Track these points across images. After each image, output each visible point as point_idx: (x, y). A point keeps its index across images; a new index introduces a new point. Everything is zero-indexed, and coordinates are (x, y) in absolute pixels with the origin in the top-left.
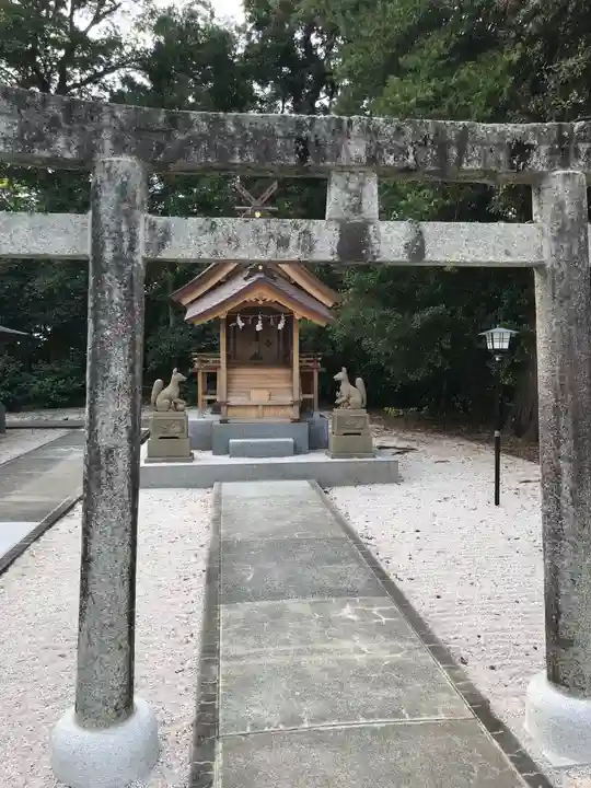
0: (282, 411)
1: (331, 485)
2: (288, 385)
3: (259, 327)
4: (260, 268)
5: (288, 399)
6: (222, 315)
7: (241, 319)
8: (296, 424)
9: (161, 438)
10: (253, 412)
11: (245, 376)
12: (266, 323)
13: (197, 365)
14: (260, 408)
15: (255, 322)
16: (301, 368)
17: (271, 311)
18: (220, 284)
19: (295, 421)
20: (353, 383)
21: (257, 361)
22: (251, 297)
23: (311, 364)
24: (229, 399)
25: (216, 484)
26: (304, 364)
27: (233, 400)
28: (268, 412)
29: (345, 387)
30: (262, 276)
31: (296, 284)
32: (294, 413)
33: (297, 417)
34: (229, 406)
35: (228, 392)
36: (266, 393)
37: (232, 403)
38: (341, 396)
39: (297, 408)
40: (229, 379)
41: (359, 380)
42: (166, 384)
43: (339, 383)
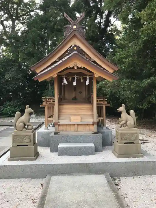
0: (87, 128)
1: (119, 176)
2: (90, 113)
3: (75, 84)
4: (75, 48)
5: (90, 121)
6: (54, 75)
7: (66, 78)
8: (95, 134)
9: (18, 146)
10: (72, 128)
11: (69, 109)
12: (78, 81)
13: (44, 103)
14: (76, 126)
15: (73, 80)
16: (97, 104)
17: (82, 74)
18: (55, 62)
19: (95, 133)
20: (128, 113)
21: (75, 101)
22: (70, 65)
23: (102, 102)
24: (60, 121)
25: (48, 177)
26: (99, 102)
27: (62, 122)
28: (80, 128)
29: (124, 115)
30: (76, 52)
31: (94, 62)
32: (94, 128)
33: (96, 131)
34: (59, 125)
35: (59, 117)
36: (79, 118)
37: (60, 124)
38: (122, 121)
39: (95, 126)
40: (59, 111)
41: (132, 112)
42: (22, 114)
43: (120, 113)
